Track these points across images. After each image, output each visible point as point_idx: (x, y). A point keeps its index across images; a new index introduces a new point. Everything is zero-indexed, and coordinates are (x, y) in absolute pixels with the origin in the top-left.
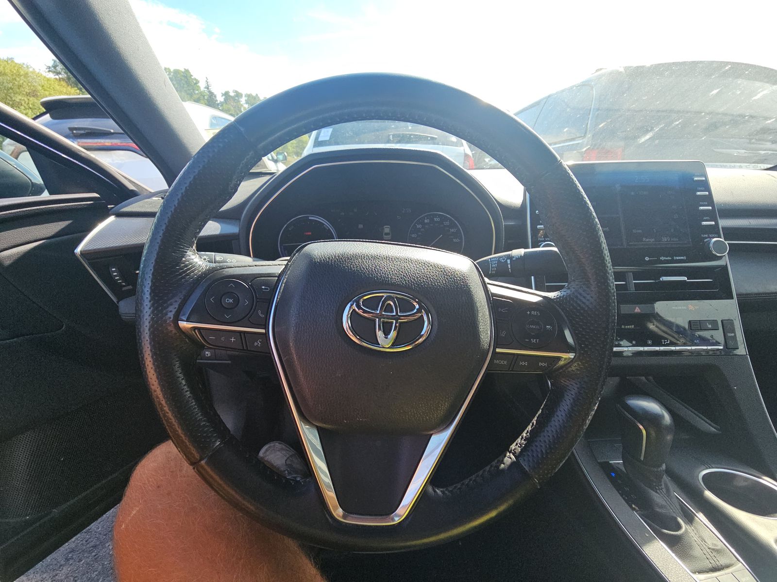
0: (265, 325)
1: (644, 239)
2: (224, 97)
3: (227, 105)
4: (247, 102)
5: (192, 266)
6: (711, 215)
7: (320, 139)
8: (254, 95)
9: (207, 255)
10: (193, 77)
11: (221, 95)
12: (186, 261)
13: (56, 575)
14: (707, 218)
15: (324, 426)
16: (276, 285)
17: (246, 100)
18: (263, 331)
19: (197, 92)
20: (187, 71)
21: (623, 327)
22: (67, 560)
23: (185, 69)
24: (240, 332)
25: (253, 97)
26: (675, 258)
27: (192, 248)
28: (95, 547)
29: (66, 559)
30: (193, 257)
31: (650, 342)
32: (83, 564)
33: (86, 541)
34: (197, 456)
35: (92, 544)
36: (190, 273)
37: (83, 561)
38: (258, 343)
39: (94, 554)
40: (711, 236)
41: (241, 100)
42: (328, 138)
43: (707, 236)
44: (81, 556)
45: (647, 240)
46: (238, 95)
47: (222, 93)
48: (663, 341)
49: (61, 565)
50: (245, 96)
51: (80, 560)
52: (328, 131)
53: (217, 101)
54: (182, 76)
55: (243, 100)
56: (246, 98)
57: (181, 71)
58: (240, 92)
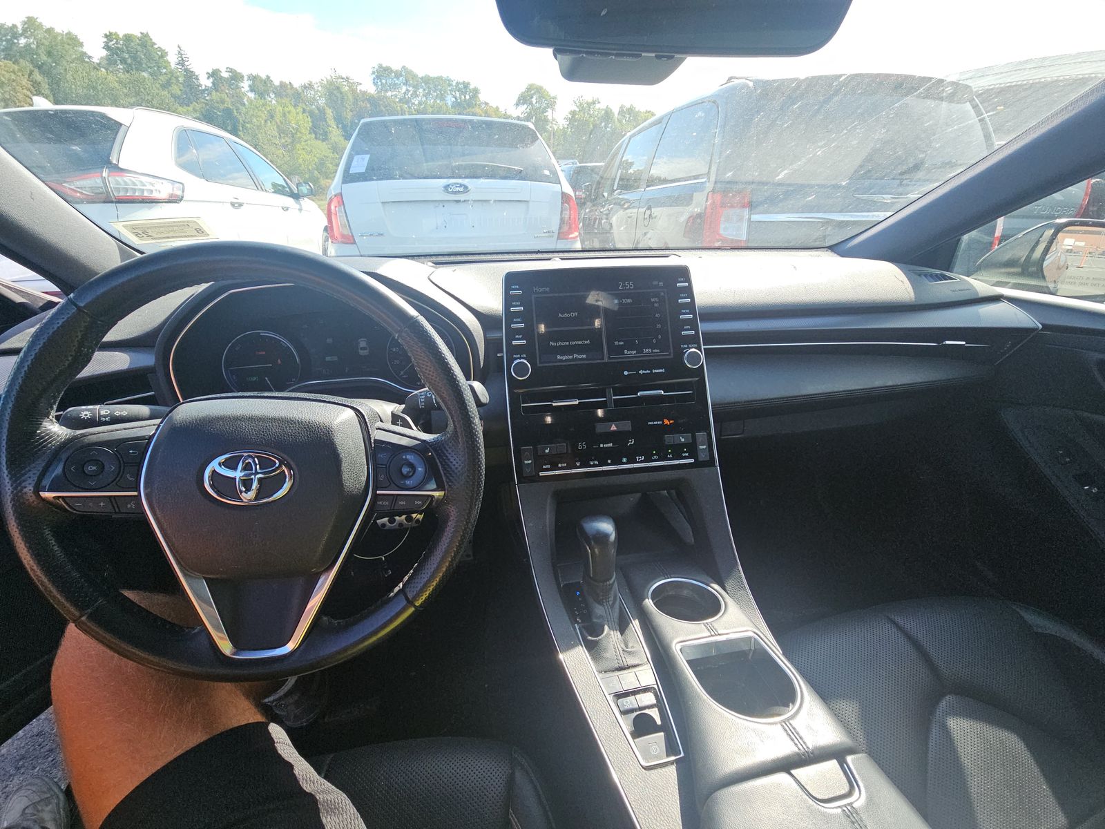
0: (137, 488)
1: (626, 352)
2: (211, 80)
3: (218, 94)
4: (252, 89)
5: (50, 435)
6: (693, 324)
7: (352, 171)
8: (264, 77)
9: (88, 410)
10: (156, 46)
11: (207, 76)
12: (41, 433)
13: (6, 787)
14: (688, 327)
15: (211, 576)
16: (146, 447)
17: (250, 86)
18: (135, 493)
19: (164, 71)
20: (145, 36)
21: (601, 446)
22: (18, 769)
23: (141, 33)
24: (110, 497)
25: (261, 80)
26: (654, 371)
27: (48, 418)
28: (51, 750)
29: (16, 768)
30: (51, 427)
31: (625, 460)
32: (38, 771)
33: (39, 746)
34: (77, 613)
35: (47, 748)
36: (47, 444)
37: (38, 768)
38: (131, 506)
39: (50, 759)
40: (690, 346)
41: (242, 85)
42: (363, 170)
43: (686, 346)
44: (34, 762)
45: (629, 352)
46: (236, 77)
47: (208, 73)
48: (637, 458)
49: (11, 776)
50: (249, 79)
51: (34, 768)
52: (363, 159)
53: (200, 85)
54: (138, 45)
55: (245, 85)
56: (250, 82)
57: (136, 36)
58: (238, 71)
